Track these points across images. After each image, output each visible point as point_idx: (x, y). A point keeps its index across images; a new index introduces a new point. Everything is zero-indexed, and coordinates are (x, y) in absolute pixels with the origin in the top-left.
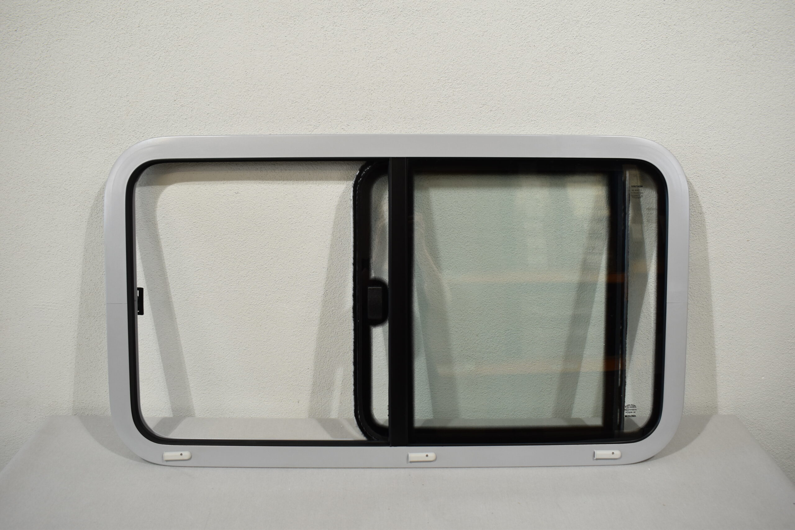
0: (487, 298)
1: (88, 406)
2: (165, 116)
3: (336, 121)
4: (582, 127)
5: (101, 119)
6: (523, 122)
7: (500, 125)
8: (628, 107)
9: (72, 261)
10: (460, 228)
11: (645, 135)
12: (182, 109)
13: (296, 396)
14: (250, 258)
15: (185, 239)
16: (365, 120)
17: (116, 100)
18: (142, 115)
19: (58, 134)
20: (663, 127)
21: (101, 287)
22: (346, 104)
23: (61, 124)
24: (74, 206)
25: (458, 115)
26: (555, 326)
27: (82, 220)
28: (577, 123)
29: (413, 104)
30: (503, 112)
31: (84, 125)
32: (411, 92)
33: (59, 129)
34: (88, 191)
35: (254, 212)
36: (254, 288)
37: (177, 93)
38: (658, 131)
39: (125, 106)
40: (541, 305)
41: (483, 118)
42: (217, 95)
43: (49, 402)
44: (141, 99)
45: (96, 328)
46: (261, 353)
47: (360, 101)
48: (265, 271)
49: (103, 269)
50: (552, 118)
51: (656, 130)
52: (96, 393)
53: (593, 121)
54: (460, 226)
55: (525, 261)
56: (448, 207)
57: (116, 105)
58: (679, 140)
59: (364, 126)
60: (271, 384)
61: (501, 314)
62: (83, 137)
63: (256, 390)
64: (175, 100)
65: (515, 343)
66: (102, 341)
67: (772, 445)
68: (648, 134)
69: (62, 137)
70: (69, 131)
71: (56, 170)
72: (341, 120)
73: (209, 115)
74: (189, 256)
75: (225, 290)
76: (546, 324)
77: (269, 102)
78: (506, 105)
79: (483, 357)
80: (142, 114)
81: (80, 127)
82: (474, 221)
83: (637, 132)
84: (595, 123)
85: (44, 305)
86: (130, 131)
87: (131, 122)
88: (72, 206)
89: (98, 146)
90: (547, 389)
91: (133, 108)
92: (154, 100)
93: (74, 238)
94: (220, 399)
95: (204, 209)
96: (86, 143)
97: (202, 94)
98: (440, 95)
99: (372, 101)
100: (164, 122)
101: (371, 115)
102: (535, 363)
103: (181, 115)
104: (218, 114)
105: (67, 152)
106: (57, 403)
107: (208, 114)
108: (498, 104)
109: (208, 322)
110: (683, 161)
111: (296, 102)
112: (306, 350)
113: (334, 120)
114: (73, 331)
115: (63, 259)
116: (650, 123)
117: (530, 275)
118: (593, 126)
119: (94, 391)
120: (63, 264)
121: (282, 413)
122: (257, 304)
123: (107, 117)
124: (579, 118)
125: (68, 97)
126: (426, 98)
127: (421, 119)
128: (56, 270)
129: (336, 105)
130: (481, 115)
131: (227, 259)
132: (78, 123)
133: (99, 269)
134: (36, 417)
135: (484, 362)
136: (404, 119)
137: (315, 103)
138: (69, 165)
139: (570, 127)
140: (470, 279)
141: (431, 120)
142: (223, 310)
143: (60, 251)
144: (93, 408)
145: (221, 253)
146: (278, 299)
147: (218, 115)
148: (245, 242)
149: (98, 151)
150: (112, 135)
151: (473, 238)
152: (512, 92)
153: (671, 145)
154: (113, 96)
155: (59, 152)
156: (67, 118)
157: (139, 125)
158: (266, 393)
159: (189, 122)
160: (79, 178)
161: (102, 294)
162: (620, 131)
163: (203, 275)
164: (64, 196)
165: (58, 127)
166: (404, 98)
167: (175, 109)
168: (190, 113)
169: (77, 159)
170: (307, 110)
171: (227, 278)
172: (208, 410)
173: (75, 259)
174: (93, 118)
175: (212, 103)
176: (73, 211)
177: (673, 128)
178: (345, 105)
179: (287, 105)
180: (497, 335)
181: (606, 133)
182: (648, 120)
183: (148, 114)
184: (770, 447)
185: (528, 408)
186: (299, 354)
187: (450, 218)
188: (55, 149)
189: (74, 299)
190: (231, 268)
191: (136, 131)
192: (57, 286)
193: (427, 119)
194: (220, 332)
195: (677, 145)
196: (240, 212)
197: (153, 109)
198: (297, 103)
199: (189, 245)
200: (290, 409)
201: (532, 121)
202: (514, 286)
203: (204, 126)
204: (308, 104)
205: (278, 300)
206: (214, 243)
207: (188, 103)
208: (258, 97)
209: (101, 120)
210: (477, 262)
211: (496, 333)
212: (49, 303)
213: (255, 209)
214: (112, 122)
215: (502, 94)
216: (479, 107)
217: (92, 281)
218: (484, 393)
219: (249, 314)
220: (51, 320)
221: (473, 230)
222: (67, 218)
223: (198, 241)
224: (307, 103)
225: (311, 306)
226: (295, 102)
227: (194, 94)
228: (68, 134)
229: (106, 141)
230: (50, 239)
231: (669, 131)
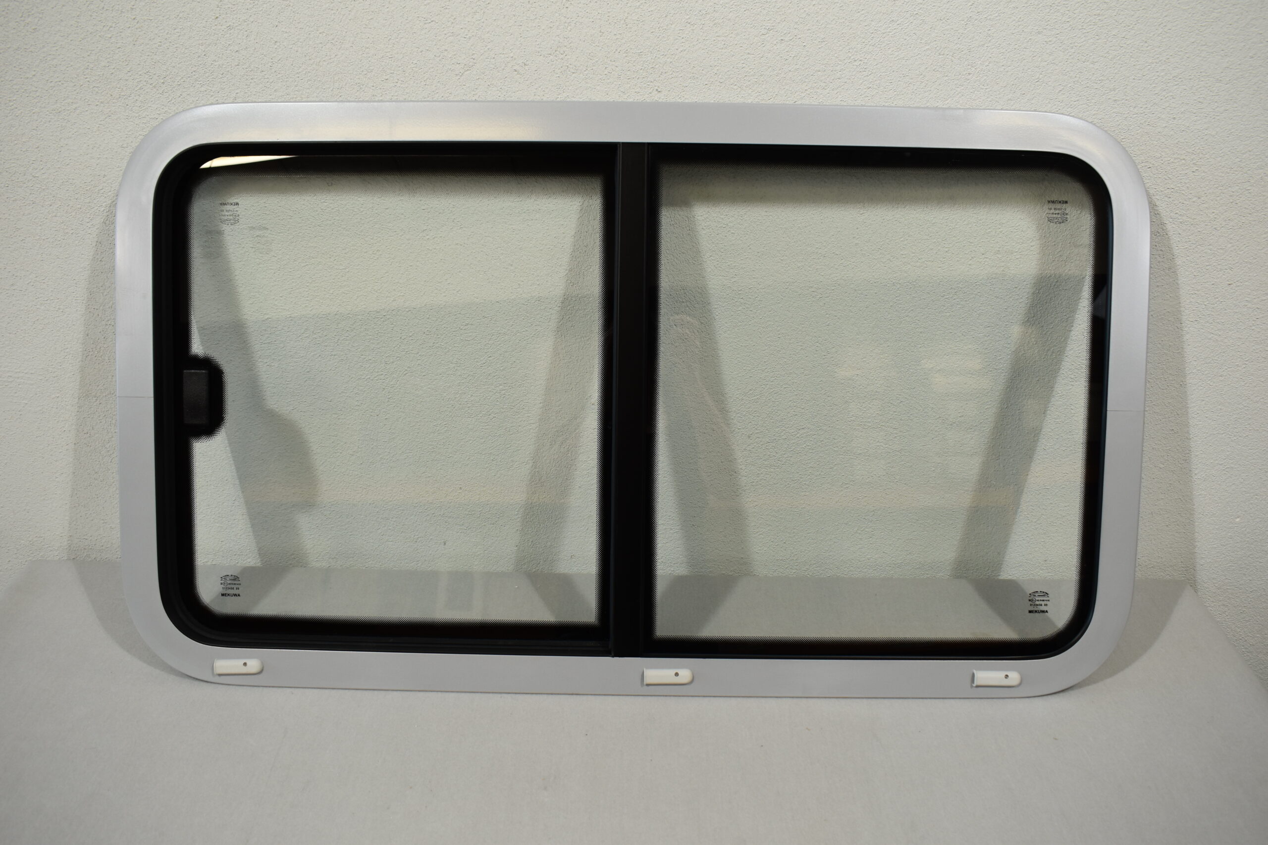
0: (767, 374)
1: (95, 545)
2: (200, 47)
3: (503, 56)
4: (946, 75)
5: (90, 52)
6: (840, 63)
7: (797, 67)
8: (1030, 38)
9: (53, 302)
10: (722, 250)
11: (1057, 91)
12: (230, 33)
13: (440, 533)
14: (356, 300)
15: (244, 264)
16: (556, 56)
17: (113, 17)
18: (159, 44)
19: (16, 78)
20: (1090, 77)
21: (105, 346)
22: (521, 25)
23: (19, 61)
24: (51, 207)
25: (722, 49)
26: (883, 424)
27: (66, 231)
28: (936, 67)
29: (641, 27)
30: (804, 44)
31: (60, 63)
32: (639, 4)
33: (17, 69)
34: (73, 179)
35: (361, 219)
36: (364, 351)
37: (220, 4)
38: (1082, 83)
39: (129, 27)
40: (861, 387)
41: (767, 54)
42: (291, 8)
43: (29, 537)
44: (157, 15)
45: (100, 416)
46: (380, 461)
47: (547, 20)
48: (384, 321)
49: (107, 317)
50: (892, 56)
51: (1078, 81)
52: (106, 523)
53: (966, 63)
54: (722, 248)
55: (835, 311)
56: (702, 214)
57: (114, 25)
58: (1119, 101)
59: (554, 66)
60: (398, 513)
61: (791, 401)
62: (60, 84)
63: (373, 522)
64: (217, 18)
65: (813, 451)
66: (112, 437)
67: (1244, 632)
68: (1063, 89)
69: (23, 84)
70: (34, 73)
71: (16, 142)
72: (512, 55)
73: (278, 44)
74: (252, 294)
75: (315, 353)
76: (869, 420)
77: (384, 22)
78: (810, 31)
79: (758, 474)
80: (161, 42)
81: (53, 65)
82: (747, 239)
83: (1043, 84)
84: (970, 67)
85: (11, 376)
86: (140, 73)
87: (141, 56)
88: (47, 207)
89: (87, 100)
90: (867, 530)
91: (144, 32)
92: (180, 16)
93: (54, 262)
94: (312, 536)
95: (273, 212)
96: (66, 96)
97: (265, 6)
98: (691, 10)
99: (568, 21)
100: (199, 56)
101: (565, 46)
102: (847, 486)
103: (229, 45)
104: (293, 42)
105: (34, 111)
106: (44, 539)
107: (276, 42)
108: (795, 29)
109: (288, 408)
110: (1123, 140)
111: (432, 21)
112: (455, 456)
113: (501, 55)
114: (62, 421)
115: (38, 298)
116: (1068, 70)
117: (843, 335)
118: (964, 73)
119: (103, 520)
120: (38, 307)
121: (418, 561)
122: (371, 379)
123: (99, 48)
124: (940, 56)
125: (29, 12)
126: (666, 16)
127: (655, 55)
128: (28, 318)
129: (503, 27)
130: (764, 48)
131: (316, 299)
132: (49, 59)
133: (100, 317)
134: (9, 561)
135: (760, 483)
136: (624, 55)
137: (465, 24)
138: (39, 133)
139: (924, 74)
140: (739, 341)
141: (673, 57)
142: (313, 388)
143: (32, 284)
144: (103, 548)
145: (307, 290)
146: (406, 370)
147: (294, 44)
148: (348, 270)
149: (86, 109)
150: (109, 81)
151: (745, 269)
152: (820, 7)
153: (1104, 110)
154: (107, 10)
155: (19, 112)
156: (30, 50)
157: (155, 63)
158: (390, 528)
159: (244, 57)
160: (56, 158)
161: (107, 358)
162: (1012, 83)
163: (276, 327)
164: (32, 188)
165: (15, 67)
166: (626, 15)
167: (217, 34)
168: (245, 41)
169: (51, 123)
170: (453, 36)
171: (319, 333)
172: (293, 554)
173: (58, 299)
174: (74, 49)
175: (282, 22)
176: (50, 216)
177: (1110, 78)
178: (520, 27)
179: (415, 27)
180: (783, 437)
181: (988, 86)
182: (1064, 64)
183: (170, 42)
184: (1241, 633)
185: (833, 560)
186: (444, 463)
187: (705, 234)
188: (12, 105)
189: (60, 368)
190: (324, 316)
191: (150, 74)
192: (30, 345)
193: (665, 55)
194: (308, 425)
196: (337, 218)
197: (179, 34)
198: (434, 22)
199: (251, 274)
200: (431, 554)
201: (855, 61)
202: (815, 354)
203: (270, 64)
204: (453, 25)
205: (406, 372)
206: (294, 272)
207: (239, 23)
208: (363, 11)
209: (89, 54)
210: (751, 311)
211: (782, 434)
212: (19, 372)
213: (363, 213)
214: (108, 56)
215: (802, 11)
216: (761, 34)
217: (90, 336)
218: (759, 534)
219: (357, 395)
220: (24, 401)
221: (745, 254)
222: (40, 228)
223: (265, 269)
224: (452, 23)
225: (463, 383)
226: (430, 21)
227: (251, 6)
228: (32, 78)
229: (99, 92)
230: (13, 263)
231: (1102, 84)
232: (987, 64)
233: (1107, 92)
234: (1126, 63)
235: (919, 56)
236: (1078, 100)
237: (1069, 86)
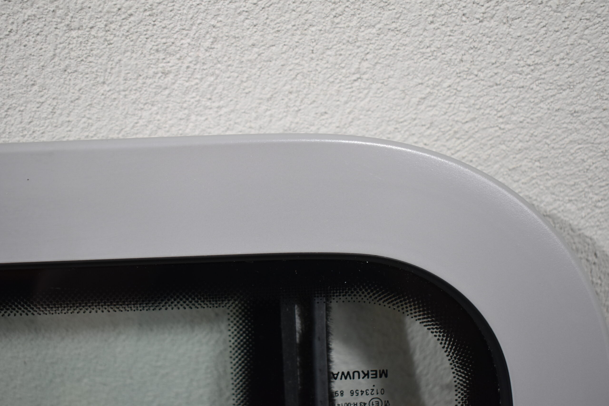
4: (101, 80)
11: (415, 100)
20: (503, 59)
28: (67, 62)
38: (481, 75)
51: (469, 72)
53: (149, 46)
58: (584, 113)
68: (430, 93)
83: (374, 86)
84: (161, 55)
110: (600, 204)
116: (437, 44)
118: (151, 72)
124: (74, 34)
139: (40, 81)
153: (547, 137)
162: (288, 87)
177: (556, 58)
181: (221, 99)
182: (425, 30)
195: (575, 136)
231: (536, 74)
232: (207, 44)
233: (550, 93)
234: (599, 16)
235: (14, 37)
236: (473, 119)
237: (445, 85)
